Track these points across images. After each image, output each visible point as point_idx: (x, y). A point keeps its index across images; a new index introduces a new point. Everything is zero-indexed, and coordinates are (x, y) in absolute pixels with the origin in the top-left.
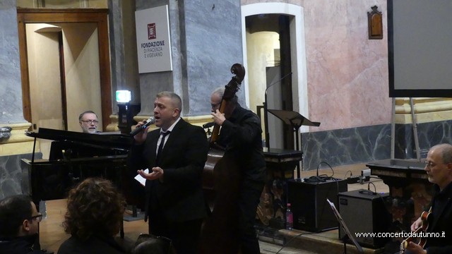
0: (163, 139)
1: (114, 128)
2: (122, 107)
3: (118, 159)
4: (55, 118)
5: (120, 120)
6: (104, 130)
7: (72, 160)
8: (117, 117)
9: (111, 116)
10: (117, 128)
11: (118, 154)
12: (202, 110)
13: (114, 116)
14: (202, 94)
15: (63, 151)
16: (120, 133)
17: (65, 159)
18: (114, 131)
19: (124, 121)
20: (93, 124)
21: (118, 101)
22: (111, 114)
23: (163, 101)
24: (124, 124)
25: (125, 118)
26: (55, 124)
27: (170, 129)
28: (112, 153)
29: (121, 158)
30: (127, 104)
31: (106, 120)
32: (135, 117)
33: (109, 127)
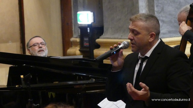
0: (141, 65)
1: (75, 52)
2: (83, 29)
3: (80, 84)
4: (13, 42)
5: (81, 43)
6: (65, 54)
7: (32, 86)
8: (78, 40)
9: (72, 39)
10: (78, 52)
11: (80, 80)
12: (170, 32)
13: (76, 38)
14: (170, 14)
15: (22, 76)
16: (81, 57)
17: (23, 86)
18: (75, 55)
19: (86, 44)
20: (41, 45)
21: (79, 23)
22: (72, 36)
23: (136, 26)
24: (86, 47)
25: (86, 41)
26: (13, 48)
27: (148, 54)
28: (74, 78)
29: (83, 84)
30: (89, 26)
31: (66, 44)
32: (97, 40)
33: (70, 50)
